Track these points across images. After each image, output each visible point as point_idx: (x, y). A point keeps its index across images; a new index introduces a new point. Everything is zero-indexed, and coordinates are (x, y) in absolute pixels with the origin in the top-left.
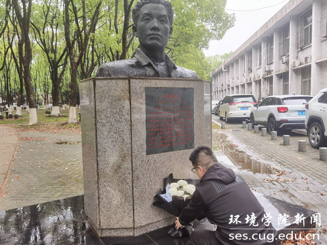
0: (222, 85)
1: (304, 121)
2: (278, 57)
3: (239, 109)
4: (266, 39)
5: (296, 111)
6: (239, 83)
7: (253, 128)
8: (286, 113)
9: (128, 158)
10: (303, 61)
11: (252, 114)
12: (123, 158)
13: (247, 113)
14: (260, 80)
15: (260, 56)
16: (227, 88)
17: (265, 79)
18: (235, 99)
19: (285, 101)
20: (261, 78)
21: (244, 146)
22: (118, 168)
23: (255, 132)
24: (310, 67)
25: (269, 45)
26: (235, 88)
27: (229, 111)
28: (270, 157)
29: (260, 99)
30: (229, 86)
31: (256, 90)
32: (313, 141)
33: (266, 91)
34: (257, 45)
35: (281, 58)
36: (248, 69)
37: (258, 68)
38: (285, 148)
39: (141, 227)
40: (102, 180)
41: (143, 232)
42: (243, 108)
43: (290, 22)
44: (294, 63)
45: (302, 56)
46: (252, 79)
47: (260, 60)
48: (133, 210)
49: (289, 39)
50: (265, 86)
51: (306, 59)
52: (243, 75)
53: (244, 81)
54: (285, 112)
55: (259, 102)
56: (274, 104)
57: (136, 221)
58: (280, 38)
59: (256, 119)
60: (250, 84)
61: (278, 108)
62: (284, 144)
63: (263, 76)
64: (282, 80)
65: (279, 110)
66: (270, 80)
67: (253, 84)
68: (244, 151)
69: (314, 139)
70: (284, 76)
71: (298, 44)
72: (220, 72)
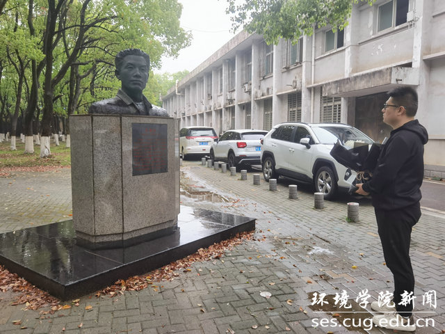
0: (176, 113)
1: (259, 157)
2: (240, 84)
3: (198, 143)
4: (227, 61)
5: (254, 146)
6: (197, 112)
7: (213, 165)
8: (245, 149)
9: (120, 178)
10: (265, 92)
11: (212, 149)
12: (115, 178)
13: (207, 149)
14: (221, 110)
15: (221, 80)
16: (181, 117)
17: (227, 109)
18: (193, 132)
19: (244, 136)
20: (222, 107)
21: (204, 182)
22: (110, 186)
23: (215, 169)
24: (271, 99)
25: (230, 69)
26: (192, 118)
27: (186, 146)
28: (228, 190)
29: (221, 133)
30: (184, 114)
31: (217, 123)
32: (266, 175)
33: (228, 123)
34: (217, 68)
35: (243, 86)
36: (207, 95)
37: (219, 94)
38: (243, 182)
39: (129, 232)
40: (97, 196)
41: (129, 236)
42: (202, 143)
43: (253, 47)
44: (256, 93)
45: (265, 85)
46: (212, 108)
47: (221, 85)
48: (123, 219)
49: (251, 65)
50: (226, 117)
51: (268, 89)
52: (202, 102)
53: (203, 110)
54: (243, 147)
55: (220, 136)
56: (234, 139)
57: (125, 227)
58: (242, 63)
59: (217, 155)
60: (209, 114)
61: (237, 143)
62: (242, 179)
63: (224, 106)
64: (244, 111)
65: (239, 145)
66: (232, 110)
67: (214, 113)
68: (204, 186)
69: (267, 173)
70: (246, 107)
71: (260, 72)
72: (173, 96)
